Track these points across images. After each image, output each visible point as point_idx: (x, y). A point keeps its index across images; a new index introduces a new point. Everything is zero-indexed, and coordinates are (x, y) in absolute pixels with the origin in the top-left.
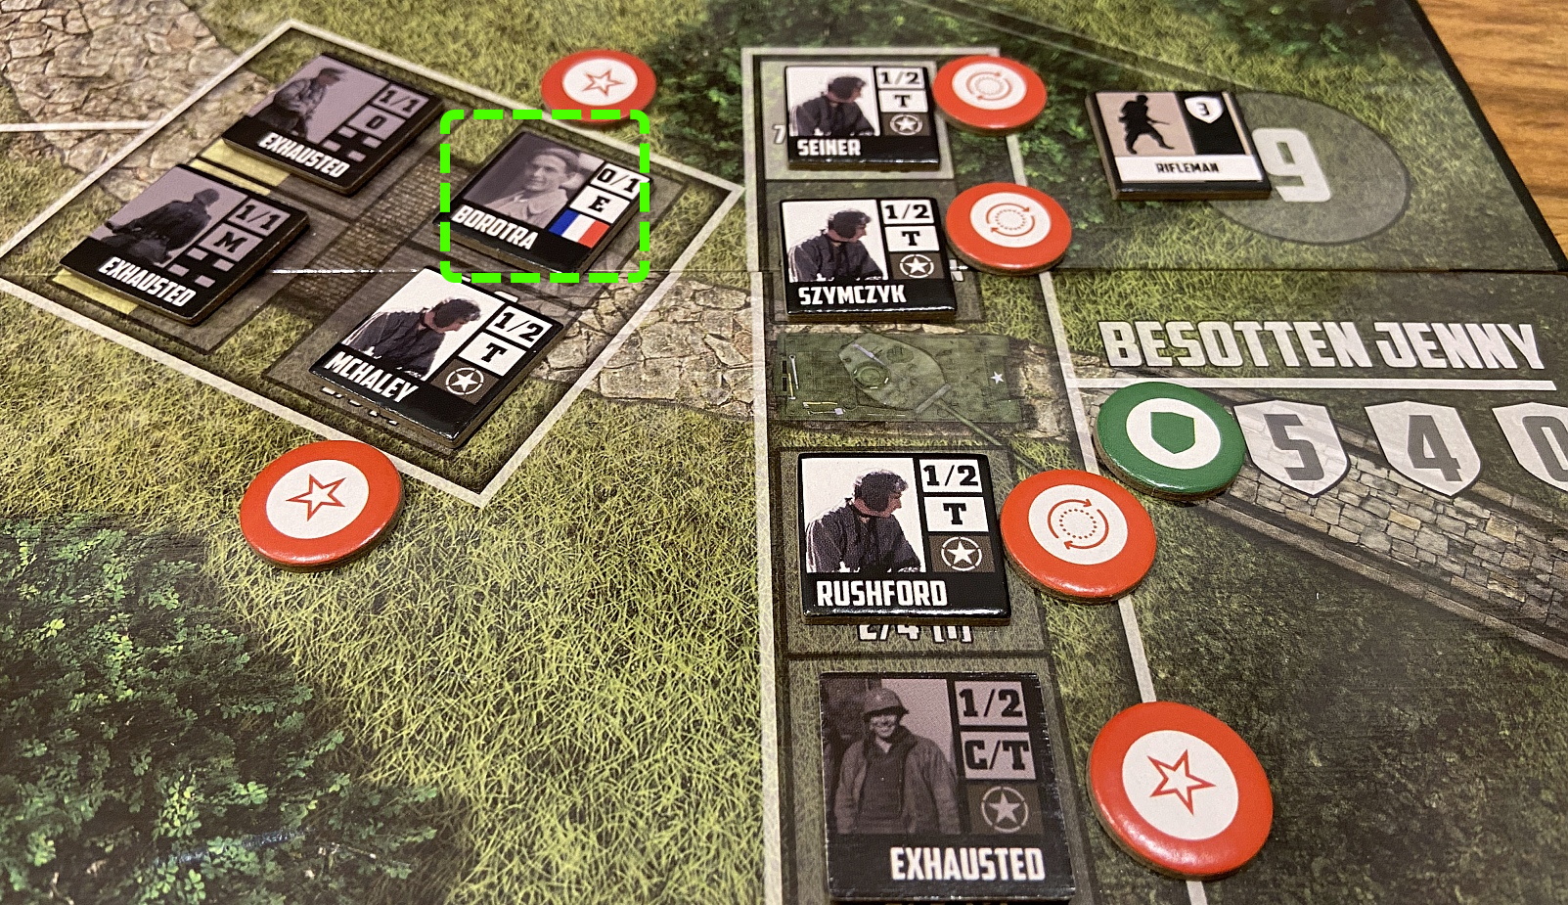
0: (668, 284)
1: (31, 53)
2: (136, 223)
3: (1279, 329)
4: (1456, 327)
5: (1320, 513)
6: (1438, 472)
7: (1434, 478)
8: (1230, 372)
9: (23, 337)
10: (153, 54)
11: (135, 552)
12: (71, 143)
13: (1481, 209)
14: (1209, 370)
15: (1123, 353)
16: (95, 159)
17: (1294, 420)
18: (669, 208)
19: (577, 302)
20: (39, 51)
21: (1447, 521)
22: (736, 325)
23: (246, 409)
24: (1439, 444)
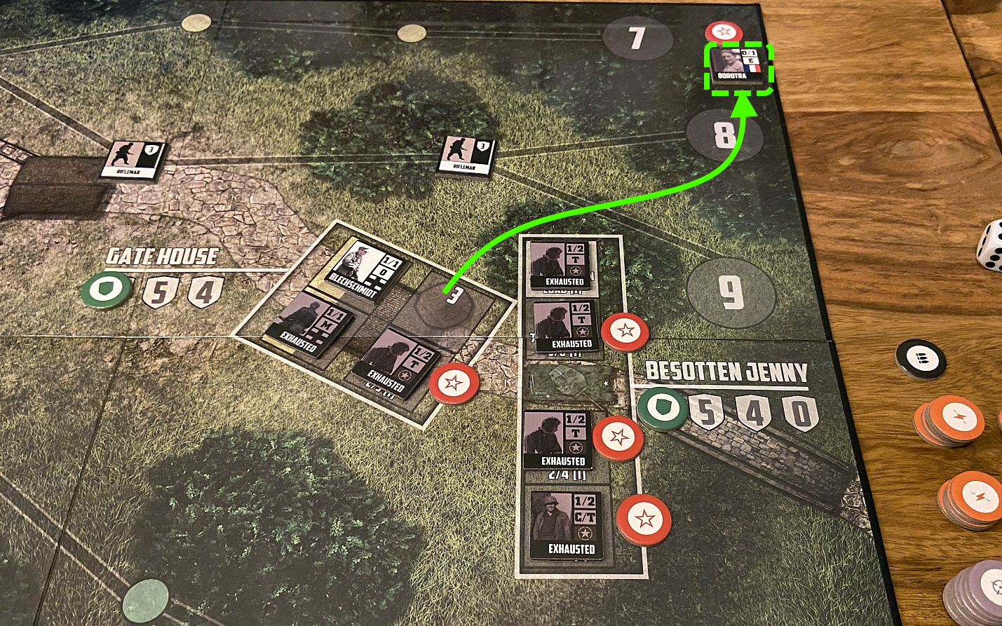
0: (487, 343)
1: (233, 234)
3: (711, 365)
4: (778, 365)
5: (710, 437)
6: (755, 422)
7: (753, 425)
8: (690, 382)
9: (256, 363)
10: (283, 236)
11: (310, 445)
12: (258, 278)
13: (802, 313)
14: (683, 381)
15: (653, 374)
16: (269, 286)
17: (709, 402)
18: (489, 310)
19: (454, 350)
20: (236, 233)
21: (753, 440)
22: (512, 361)
23: (341, 393)
24: (758, 412)
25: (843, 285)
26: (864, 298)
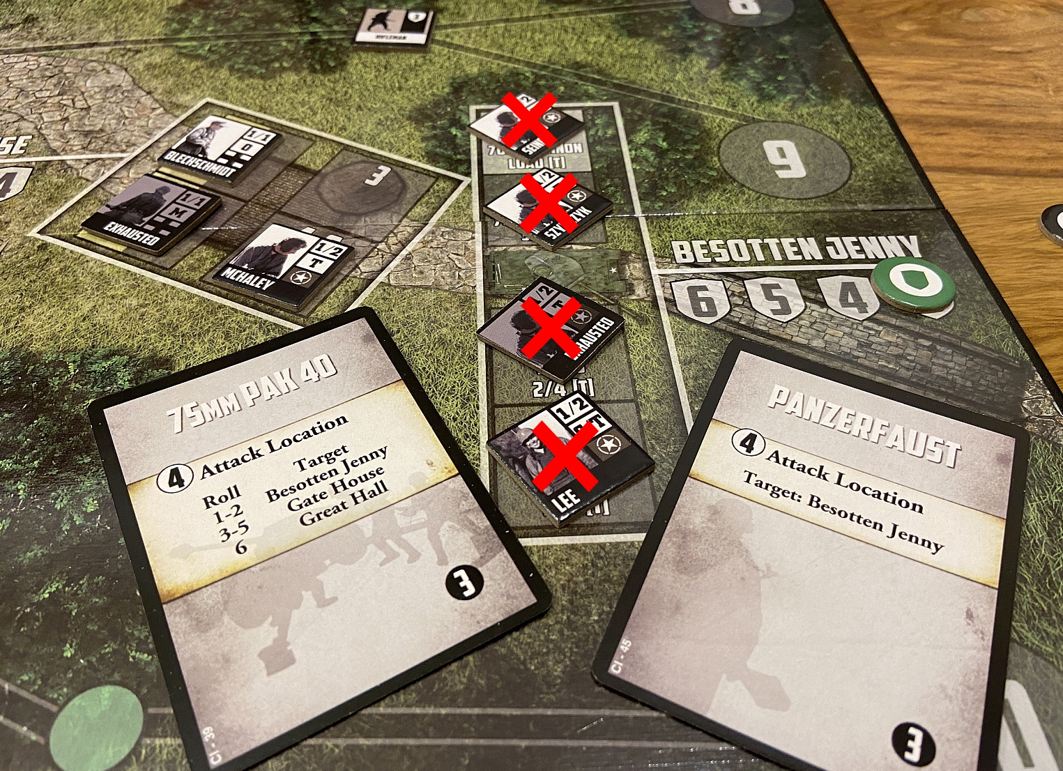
0: (427, 229)
1: (55, 119)
2: (123, 204)
3: (772, 242)
4: (873, 239)
5: (787, 330)
6: (856, 309)
7: (853, 312)
8: (743, 264)
9: (62, 265)
10: (127, 118)
11: (134, 366)
12: (82, 166)
13: (893, 179)
14: (732, 263)
15: (684, 256)
16: (97, 174)
17: (777, 286)
18: (428, 190)
19: (376, 239)
20: (59, 118)
21: (858, 332)
22: (466, 248)
23: (191, 296)
24: (857, 296)
25: (939, 150)
26: (973, 163)
